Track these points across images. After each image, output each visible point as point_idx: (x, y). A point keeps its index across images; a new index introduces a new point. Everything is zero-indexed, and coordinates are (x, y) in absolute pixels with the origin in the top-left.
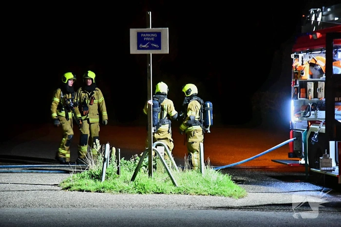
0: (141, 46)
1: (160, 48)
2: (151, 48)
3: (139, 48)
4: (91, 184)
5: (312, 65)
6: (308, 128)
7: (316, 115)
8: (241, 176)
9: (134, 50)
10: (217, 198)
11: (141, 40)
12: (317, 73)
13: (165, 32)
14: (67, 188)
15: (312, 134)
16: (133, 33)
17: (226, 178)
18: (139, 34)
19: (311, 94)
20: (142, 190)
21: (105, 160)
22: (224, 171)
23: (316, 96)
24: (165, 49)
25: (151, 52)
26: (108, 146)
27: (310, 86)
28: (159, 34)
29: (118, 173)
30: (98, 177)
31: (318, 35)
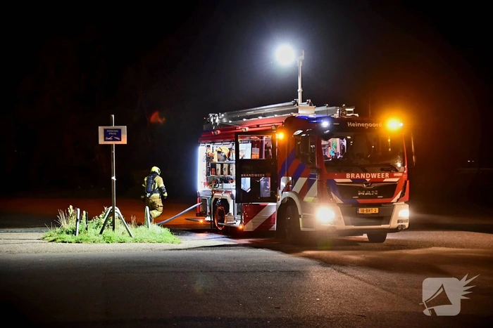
0: (107, 138)
1: (120, 140)
2: (114, 140)
3: (105, 140)
4: (69, 237)
5: (219, 152)
6: (212, 196)
7: (222, 186)
8: (177, 230)
9: (101, 141)
10: (162, 244)
11: (106, 134)
12: (223, 158)
13: (124, 129)
14: (53, 241)
15: (216, 199)
16: (101, 129)
17: (166, 231)
18: (105, 130)
19: (219, 172)
20: (109, 240)
21: (77, 220)
22: (164, 226)
23: (222, 173)
24: (124, 141)
25: (114, 143)
26: (79, 210)
27: (218, 167)
28: (120, 130)
29: (87, 229)
30: (74, 232)
31: (219, 132)
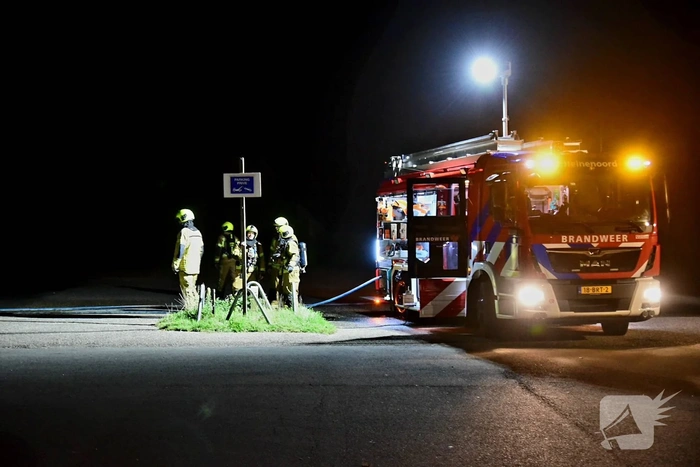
0: (235, 190)
1: (252, 192)
2: (244, 192)
3: (232, 192)
4: (187, 323)
5: (395, 208)
6: (392, 266)
7: (399, 254)
8: (332, 313)
9: (227, 194)
10: (309, 334)
11: (234, 184)
12: (400, 215)
13: (258, 177)
14: (163, 328)
15: (396, 272)
16: (227, 177)
17: (317, 316)
18: (232, 179)
19: (395, 235)
20: (236, 329)
21: (200, 300)
22: (316, 309)
23: (399, 236)
24: (258, 192)
25: (244, 196)
26: (203, 286)
27: (394, 227)
28: (252, 178)
29: (213, 312)
30: (194, 317)
31: (400, 180)
